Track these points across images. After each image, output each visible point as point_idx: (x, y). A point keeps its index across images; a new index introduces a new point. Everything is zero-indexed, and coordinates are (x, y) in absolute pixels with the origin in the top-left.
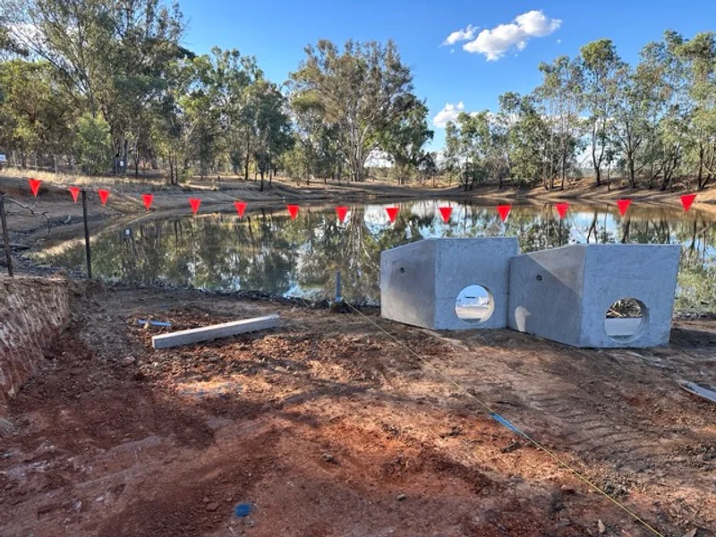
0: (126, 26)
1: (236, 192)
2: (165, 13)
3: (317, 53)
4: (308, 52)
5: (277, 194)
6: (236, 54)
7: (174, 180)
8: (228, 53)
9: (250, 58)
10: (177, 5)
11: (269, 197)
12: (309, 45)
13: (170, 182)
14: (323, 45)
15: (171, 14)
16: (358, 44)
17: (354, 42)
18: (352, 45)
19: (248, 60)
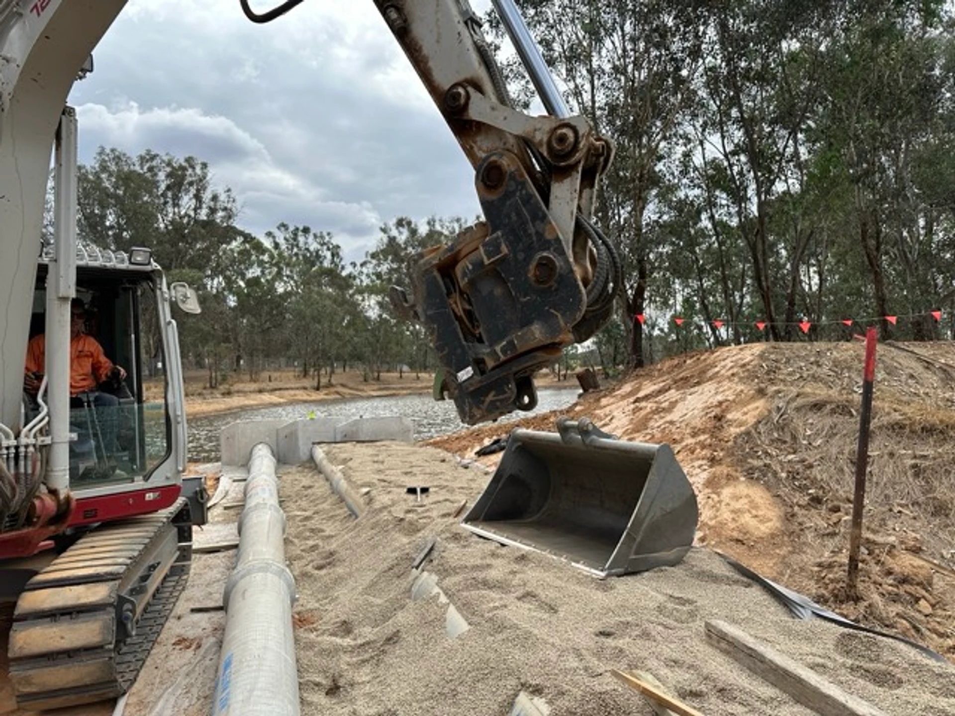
0: (171, 215)
1: (286, 393)
2: (215, 198)
3: (394, 232)
4: (384, 230)
5: (338, 393)
6: (306, 230)
7: (214, 381)
8: (297, 229)
9: (325, 234)
10: (229, 190)
11: (326, 397)
12: (385, 224)
13: (208, 385)
14: (400, 223)
15: (223, 197)
16: (441, 220)
17: (437, 218)
18: (434, 221)
19: (322, 237)
